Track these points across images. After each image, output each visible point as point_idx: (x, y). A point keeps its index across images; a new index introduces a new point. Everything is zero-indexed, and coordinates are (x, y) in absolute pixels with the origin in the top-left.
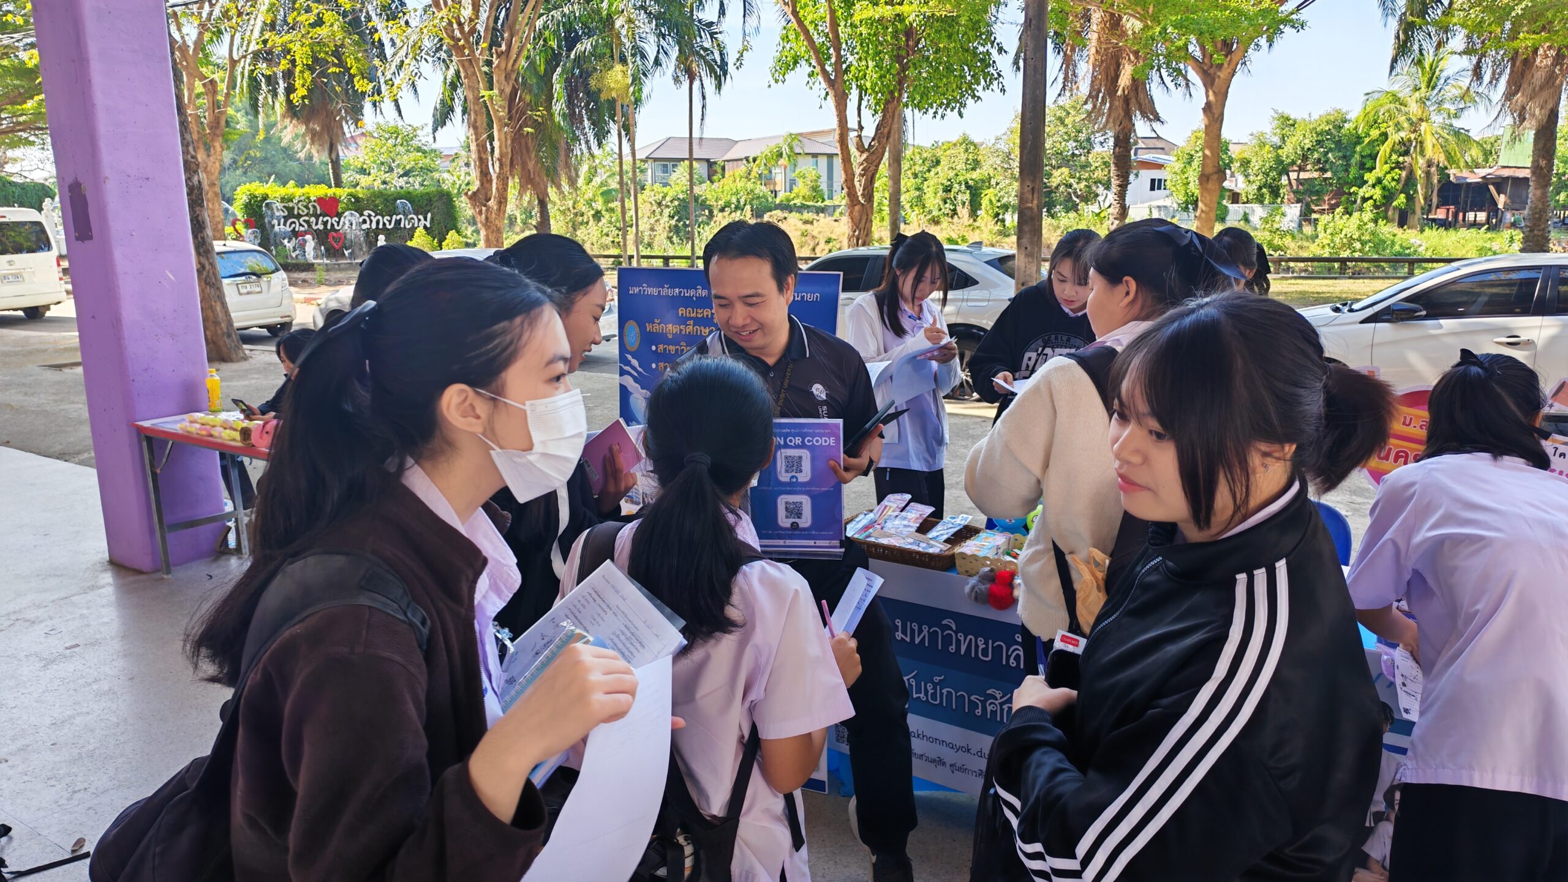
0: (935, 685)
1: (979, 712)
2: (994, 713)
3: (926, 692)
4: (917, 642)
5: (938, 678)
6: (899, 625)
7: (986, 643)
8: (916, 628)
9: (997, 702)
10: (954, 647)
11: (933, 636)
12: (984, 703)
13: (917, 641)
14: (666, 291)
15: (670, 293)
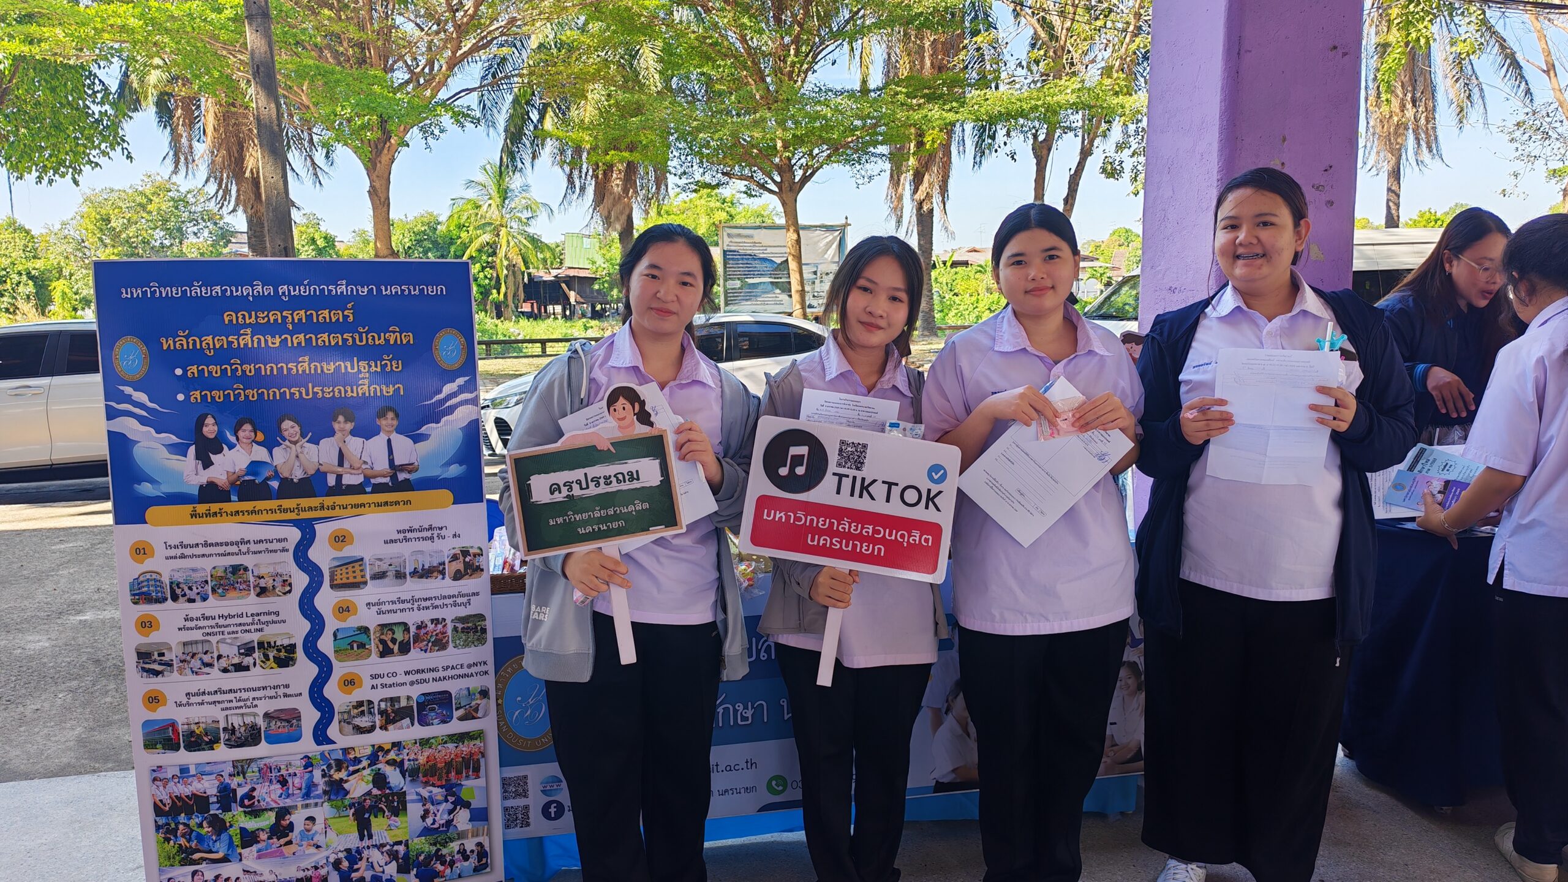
14: (197, 290)
15: (206, 293)
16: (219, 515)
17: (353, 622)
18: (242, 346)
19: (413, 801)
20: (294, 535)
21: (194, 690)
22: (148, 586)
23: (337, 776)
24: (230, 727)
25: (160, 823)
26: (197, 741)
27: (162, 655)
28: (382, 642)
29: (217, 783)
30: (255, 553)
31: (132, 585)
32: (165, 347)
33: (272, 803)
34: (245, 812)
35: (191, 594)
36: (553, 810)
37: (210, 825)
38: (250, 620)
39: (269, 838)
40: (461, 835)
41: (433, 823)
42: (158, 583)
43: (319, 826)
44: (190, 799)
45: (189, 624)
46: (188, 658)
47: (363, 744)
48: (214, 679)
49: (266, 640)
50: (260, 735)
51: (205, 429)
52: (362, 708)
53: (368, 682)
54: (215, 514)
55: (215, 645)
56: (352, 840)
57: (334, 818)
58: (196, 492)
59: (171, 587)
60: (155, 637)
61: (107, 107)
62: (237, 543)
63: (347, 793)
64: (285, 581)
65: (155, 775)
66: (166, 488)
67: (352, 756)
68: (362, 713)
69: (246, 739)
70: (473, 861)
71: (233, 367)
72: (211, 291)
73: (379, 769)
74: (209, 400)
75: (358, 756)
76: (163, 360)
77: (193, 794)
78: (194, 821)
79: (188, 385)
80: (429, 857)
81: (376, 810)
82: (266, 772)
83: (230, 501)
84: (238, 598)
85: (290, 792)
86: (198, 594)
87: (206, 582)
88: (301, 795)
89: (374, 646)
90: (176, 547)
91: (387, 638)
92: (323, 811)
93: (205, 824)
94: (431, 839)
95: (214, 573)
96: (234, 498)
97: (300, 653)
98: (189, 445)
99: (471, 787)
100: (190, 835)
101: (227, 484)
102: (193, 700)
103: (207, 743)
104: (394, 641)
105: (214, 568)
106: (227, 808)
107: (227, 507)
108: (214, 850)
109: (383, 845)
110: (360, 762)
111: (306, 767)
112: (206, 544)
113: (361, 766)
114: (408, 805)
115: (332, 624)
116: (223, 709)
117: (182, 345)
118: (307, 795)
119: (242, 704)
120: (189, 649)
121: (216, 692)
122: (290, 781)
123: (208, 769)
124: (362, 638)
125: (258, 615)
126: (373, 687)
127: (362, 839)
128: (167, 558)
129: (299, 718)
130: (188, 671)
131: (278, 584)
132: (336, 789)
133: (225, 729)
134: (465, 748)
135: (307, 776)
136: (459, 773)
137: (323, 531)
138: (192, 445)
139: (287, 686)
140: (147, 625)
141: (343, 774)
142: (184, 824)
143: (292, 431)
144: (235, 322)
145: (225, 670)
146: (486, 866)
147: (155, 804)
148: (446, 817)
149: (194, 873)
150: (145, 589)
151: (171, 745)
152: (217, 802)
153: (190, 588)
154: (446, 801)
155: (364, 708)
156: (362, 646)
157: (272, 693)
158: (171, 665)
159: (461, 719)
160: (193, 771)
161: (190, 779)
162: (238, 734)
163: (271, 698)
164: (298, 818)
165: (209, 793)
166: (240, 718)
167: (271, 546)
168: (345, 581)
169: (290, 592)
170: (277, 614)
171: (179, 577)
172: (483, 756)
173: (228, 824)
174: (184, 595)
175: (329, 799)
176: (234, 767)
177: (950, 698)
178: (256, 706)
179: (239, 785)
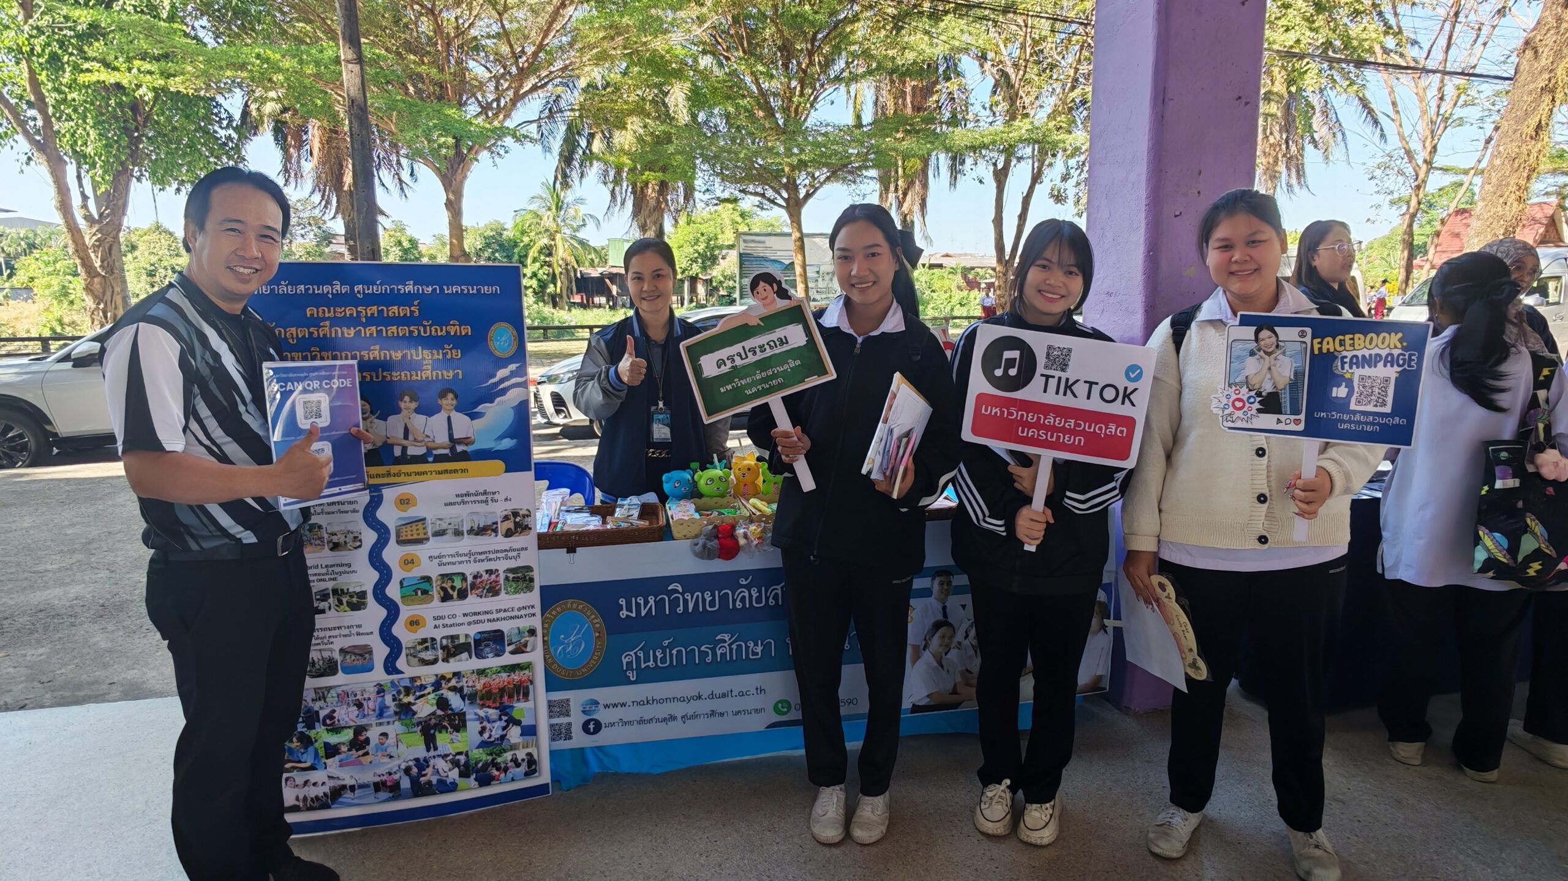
0: (664, 649)
1: (709, 659)
2: (723, 655)
3: (655, 657)
4: (643, 614)
5: (667, 642)
6: (624, 603)
7: (713, 595)
8: (642, 602)
9: (726, 645)
10: (681, 608)
11: (660, 604)
12: (713, 650)
17: (417, 572)
19: (471, 720)
20: (364, 498)
23: (406, 700)
28: (443, 589)
30: (329, 513)
34: (327, 730)
36: (591, 726)
37: (298, 740)
38: (325, 571)
39: (349, 750)
40: (513, 747)
41: (490, 736)
43: (391, 740)
47: (428, 674)
49: (340, 587)
50: (337, 668)
52: (426, 645)
53: (430, 623)
57: (404, 734)
61: (231, 132)
63: (415, 713)
64: (355, 538)
68: (427, 648)
69: (325, 670)
70: (524, 768)
72: (296, 289)
73: (442, 695)
75: (424, 684)
80: (486, 765)
81: (440, 727)
82: (343, 697)
84: (314, 552)
85: (366, 713)
88: (375, 716)
89: (435, 592)
91: (447, 585)
92: (395, 728)
93: (294, 740)
94: (488, 750)
97: (370, 599)
99: (521, 708)
104: (453, 588)
106: (311, 726)
108: (303, 761)
109: (447, 756)
110: (425, 688)
113: (426, 692)
114: (468, 724)
115: (398, 574)
118: (381, 715)
122: (365, 703)
124: (425, 586)
125: (332, 566)
126: (436, 627)
127: (428, 750)
129: (370, 652)
131: (349, 539)
132: (405, 711)
134: (516, 677)
135: (380, 699)
136: (511, 697)
137: (389, 494)
139: (359, 626)
141: (411, 699)
144: (315, 316)
146: (535, 771)
148: (500, 733)
152: (303, 721)
154: (500, 719)
155: (428, 644)
156: (425, 592)
157: (345, 632)
159: (513, 653)
162: (317, 666)
163: (345, 636)
164: (373, 734)
167: (342, 508)
168: (409, 537)
169: (360, 546)
170: (349, 565)
172: (532, 682)
173: (313, 740)
175: (400, 719)
177: (928, 637)
178: (333, 642)
179: (321, 708)
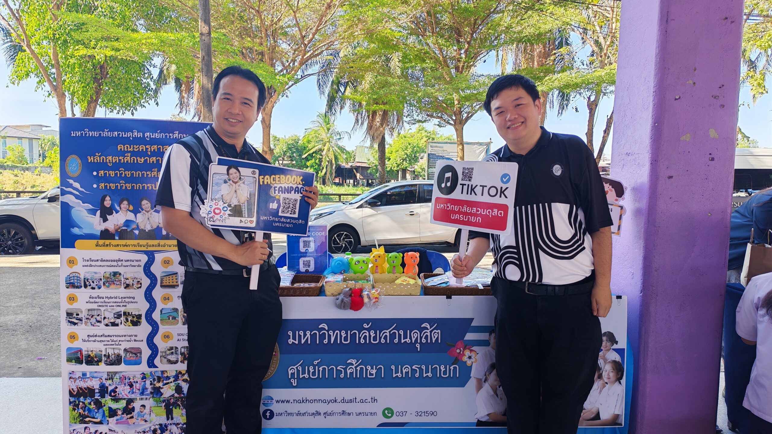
0: (314, 366)
1: (342, 376)
2: (351, 373)
3: (309, 371)
4: (302, 343)
5: (317, 362)
6: (291, 335)
7: (347, 333)
8: (302, 334)
9: (353, 367)
10: (326, 340)
11: (313, 336)
12: (345, 369)
13: (303, 341)
14: (106, 134)
15: (110, 135)
16: (109, 246)
17: (170, 305)
18: (125, 162)
20: (144, 258)
21: (91, 334)
22: (74, 280)
23: (158, 385)
24: (107, 354)
25: (71, 401)
26: (91, 360)
27: (78, 315)
28: (184, 317)
29: (99, 383)
30: (125, 266)
31: (66, 278)
32: (89, 161)
33: (125, 396)
34: (111, 399)
35: (93, 285)
36: (266, 414)
37: (95, 404)
38: (120, 300)
39: (123, 414)
42: (78, 278)
43: (147, 411)
44: (86, 390)
45: (92, 300)
46: (90, 317)
47: (171, 369)
48: (101, 329)
49: (127, 311)
50: (121, 360)
51: (105, 203)
52: (172, 351)
53: (176, 337)
54: (107, 245)
55: (103, 312)
56: (163, 420)
57: (155, 407)
58: (99, 234)
59: (84, 281)
60: (75, 306)
62: (117, 261)
63: (162, 394)
64: (138, 282)
65: (71, 375)
66: (86, 231)
67: (165, 375)
68: (172, 353)
69: (115, 361)
71: (121, 172)
72: (113, 134)
73: (179, 384)
74: (108, 188)
75: (169, 375)
76: (89, 167)
77: (88, 387)
78: (88, 401)
79: (99, 179)
81: (176, 405)
83: (114, 239)
84: (115, 289)
85: (134, 391)
86: (97, 285)
87: (101, 279)
88: (139, 393)
89: (180, 319)
90: (88, 261)
92: (150, 403)
93: (92, 403)
95: (105, 275)
96: (117, 238)
97: (143, 319)
98: (97, 210)
100: (85, 408)
101: (114, 230)
102: (91, 339)
103: (96, 362)
105: (105, 272)
107: (113, 242)
108: (95, 417)
110: (170, 379)
111: (143, 379)
112: (102, 260)
113: (170, 381)
115: (160, 305)
116: (104, 345)
117: (97, 160)
119: (113, 343)
120: (90, 313)
121: (102, 336)
122: (134, 385)
123: (95, 375)
124: (174, 314)
125: (124, 298)
126: (178, 340)
128: (83, 266)
129: (141, 353)
130: (89, 324)
131: (135, 283)
132: (157, 392)
133: (105, 355)
135: (143, 383)
137: (159, 257)
138: (99, 210)
139: (136, 336)
140: (72, 299)
141: (160, 384)
142: (83, 402)
143: (146, 206)
144: (123, 150)
145: (107, 325)
147: (70, 391)
149: (86, 428)
150: (72, 281)
151: (79, 361)
152: (99, 393)
153: (93, 282)
156: (174, 318)
157: (128, 338)
158: (81, 320)
160: (88, 376)
161: (87, 380)
162: (111, 359)
163: (128, 341)
164: (137, 405)
165: (95, 388)
166: (112, 350)
167: (133, 264)
168: (168, 284)
169: (140, 287)
170: (134, 298)
171: (88, 276)
173: (103, 405)
174: (90, 285)
175: (153, 397)
176: (108, 375)
177: (487, 374)
178: (120, 345)
